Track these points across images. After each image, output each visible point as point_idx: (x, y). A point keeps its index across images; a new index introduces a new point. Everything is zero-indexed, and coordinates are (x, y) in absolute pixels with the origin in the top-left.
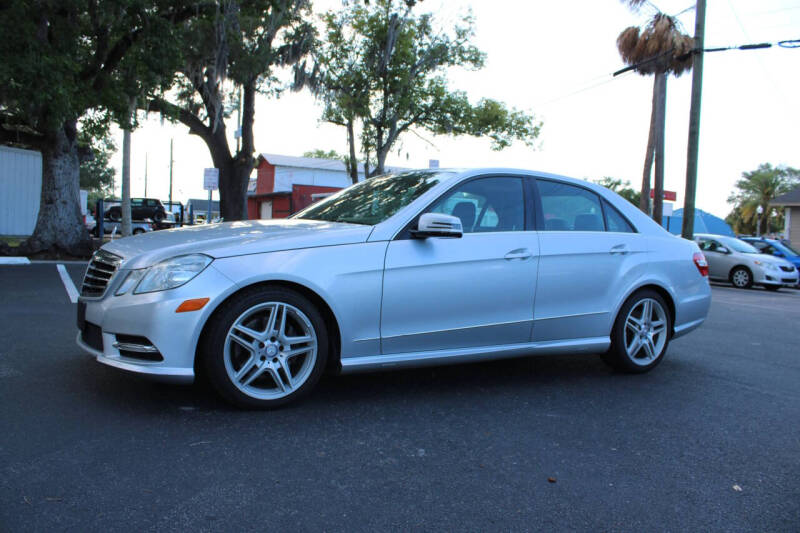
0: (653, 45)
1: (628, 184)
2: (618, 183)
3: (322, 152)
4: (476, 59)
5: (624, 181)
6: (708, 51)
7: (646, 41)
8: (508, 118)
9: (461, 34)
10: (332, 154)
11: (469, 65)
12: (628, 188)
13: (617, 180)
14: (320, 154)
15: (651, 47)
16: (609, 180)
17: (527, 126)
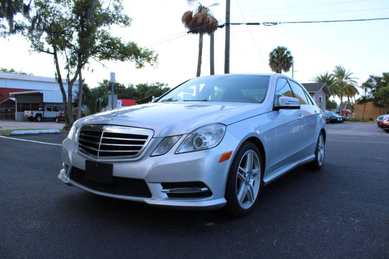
0: (200, 20)
1: (167, 85)
2: (162, 85)
3: (6, 70)
4: (126, 21)
5: (165, 84)
6: (232, 24)
7: (197, 18)
8: (142, 52)
9: (116, 8)
10: (12, 71)
11: (122, 24)
12: (167, 87)
13: (162, 83)
14: (4, 71)
15: (199, 21)
16: (158, 83)
17: (150, 56)
